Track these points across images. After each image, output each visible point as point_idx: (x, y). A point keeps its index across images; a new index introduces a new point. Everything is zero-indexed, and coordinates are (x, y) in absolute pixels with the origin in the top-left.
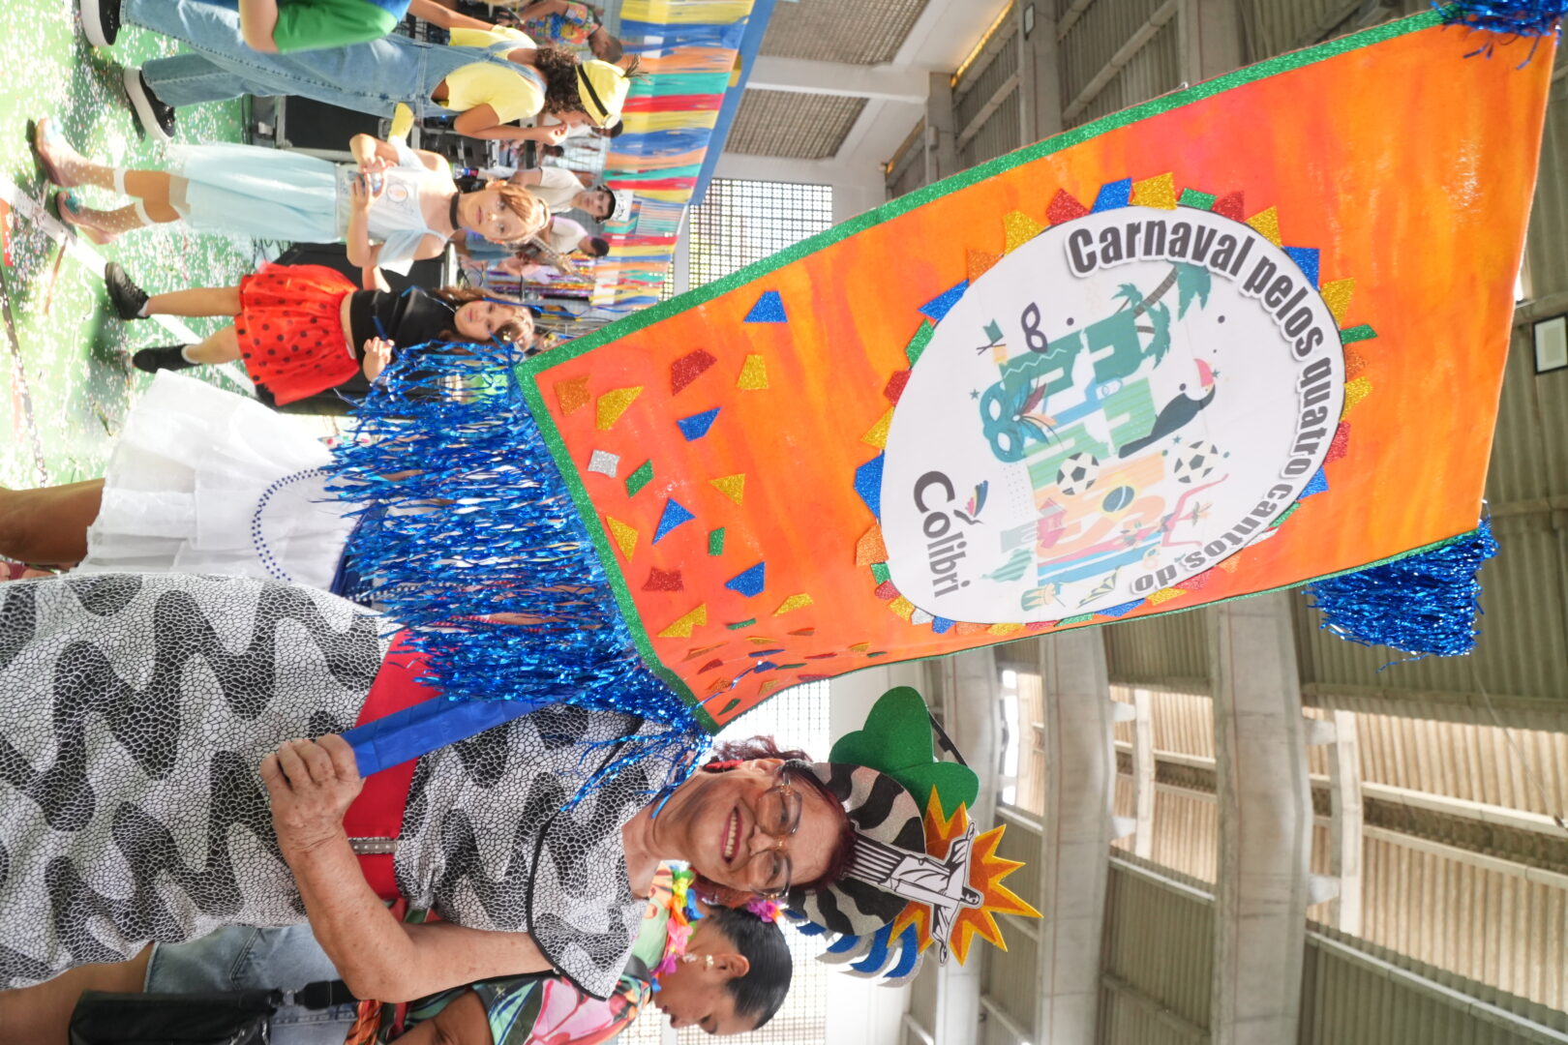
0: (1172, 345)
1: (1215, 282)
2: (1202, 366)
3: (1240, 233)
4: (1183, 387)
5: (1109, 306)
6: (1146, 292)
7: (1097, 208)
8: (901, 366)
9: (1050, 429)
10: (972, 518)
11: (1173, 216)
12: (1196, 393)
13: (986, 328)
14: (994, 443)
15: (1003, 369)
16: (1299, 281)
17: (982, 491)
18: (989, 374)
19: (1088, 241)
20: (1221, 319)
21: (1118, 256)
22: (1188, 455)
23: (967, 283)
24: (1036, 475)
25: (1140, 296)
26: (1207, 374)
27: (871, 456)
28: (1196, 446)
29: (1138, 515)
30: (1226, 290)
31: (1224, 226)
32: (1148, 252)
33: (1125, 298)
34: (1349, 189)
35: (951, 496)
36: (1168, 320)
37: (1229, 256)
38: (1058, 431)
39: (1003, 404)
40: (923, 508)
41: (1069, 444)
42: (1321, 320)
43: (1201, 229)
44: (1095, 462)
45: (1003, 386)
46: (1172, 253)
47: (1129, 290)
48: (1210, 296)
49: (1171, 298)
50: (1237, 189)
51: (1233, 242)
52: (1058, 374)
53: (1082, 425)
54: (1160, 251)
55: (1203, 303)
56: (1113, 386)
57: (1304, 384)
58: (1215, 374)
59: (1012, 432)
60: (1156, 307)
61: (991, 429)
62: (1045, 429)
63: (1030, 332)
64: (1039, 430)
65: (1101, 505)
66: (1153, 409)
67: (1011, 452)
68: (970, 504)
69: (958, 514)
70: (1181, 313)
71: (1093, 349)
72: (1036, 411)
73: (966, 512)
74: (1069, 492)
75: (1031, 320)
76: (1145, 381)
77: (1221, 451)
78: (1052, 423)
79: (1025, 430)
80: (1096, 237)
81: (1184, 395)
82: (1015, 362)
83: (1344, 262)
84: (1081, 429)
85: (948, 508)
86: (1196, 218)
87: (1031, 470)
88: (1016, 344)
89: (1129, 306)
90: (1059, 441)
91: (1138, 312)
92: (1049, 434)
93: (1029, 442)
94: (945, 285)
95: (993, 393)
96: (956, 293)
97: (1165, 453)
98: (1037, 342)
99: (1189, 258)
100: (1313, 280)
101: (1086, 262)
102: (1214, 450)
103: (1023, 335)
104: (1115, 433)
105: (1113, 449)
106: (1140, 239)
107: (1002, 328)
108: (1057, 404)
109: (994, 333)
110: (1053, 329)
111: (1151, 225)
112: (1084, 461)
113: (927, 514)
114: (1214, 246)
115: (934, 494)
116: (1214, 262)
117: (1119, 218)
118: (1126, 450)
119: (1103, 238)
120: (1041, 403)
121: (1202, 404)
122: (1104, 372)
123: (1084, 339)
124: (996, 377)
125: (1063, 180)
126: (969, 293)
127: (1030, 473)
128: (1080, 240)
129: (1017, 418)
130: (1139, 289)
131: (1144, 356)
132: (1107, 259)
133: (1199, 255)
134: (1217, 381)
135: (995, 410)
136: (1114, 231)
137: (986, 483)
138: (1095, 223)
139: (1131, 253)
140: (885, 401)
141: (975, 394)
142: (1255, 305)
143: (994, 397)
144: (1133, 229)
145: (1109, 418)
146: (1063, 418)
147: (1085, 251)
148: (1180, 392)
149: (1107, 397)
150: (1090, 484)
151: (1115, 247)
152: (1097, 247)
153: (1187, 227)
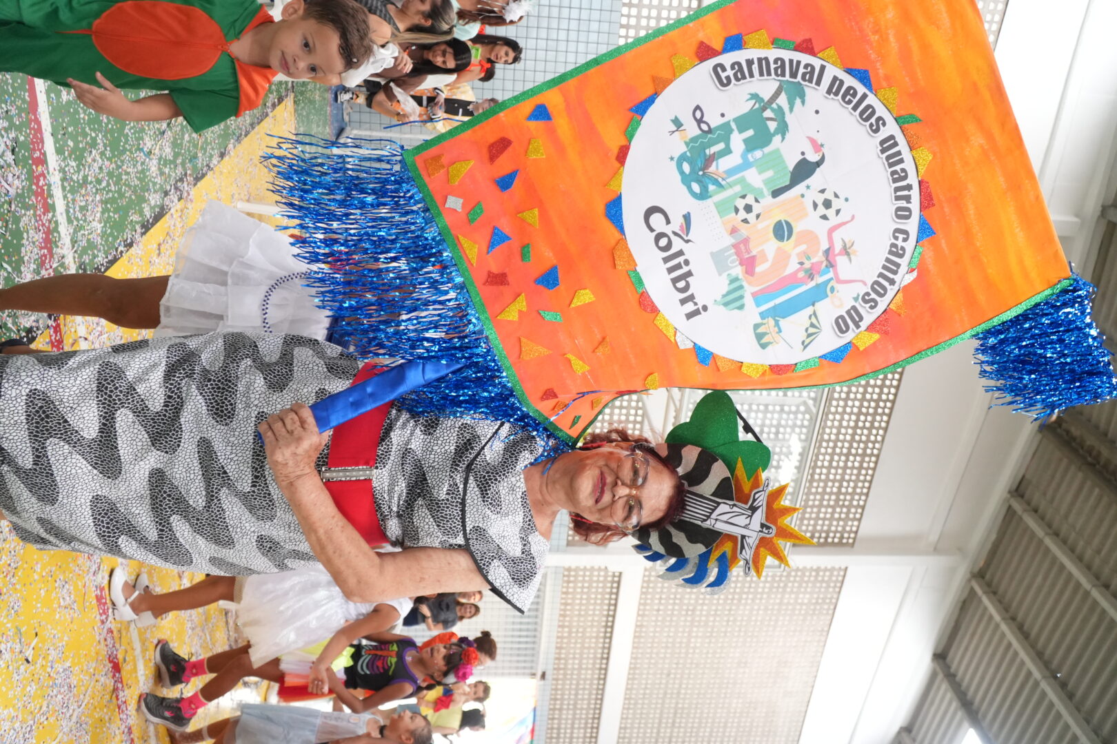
0: (790, 128)
1: (806, 89)
2: (813, 141)
3: (817, 63)
4: (803, 153)
5: (746, 107)
6: (766, 99)
7: (725, 50)
8: (623, 142)
9: (723, 179)
10: (686, 238)
11: (773, 54)
12: (813, 157)
13: (673, 121)
14: (689, 188)
15: (687, 144)
16: (861, 89)
17: (687, 218)
18: (678, 146)
19: (724, 70)
20: (817, 112)
21: (744, 77)
22: (820, 199)
23: (656, 94)
24: (721, 208)
25: (762, 100)
26: (817, 147)
27: (613, 196)
28: (823, 191)
29: (803, 247)
30: (815, 95)
31: (805, 58)
32: (761, 74)
33: (754, 101)
34: (876, 32)
35: (668, 222)
36: (784, 114)
37: (813, 76)
38: (728, 180)
39: (691, 164)
40: (652, 230)
41: (737, 189)
42: (881, 111)
43: (791, 61)
44: (757, 201)
45: (688, 154)
46: (777, 74)
47: (755, 96)
48: (806, 98)
49: (782, 100)
50: (807, 37)
51: (813, 68)
52: (721, 146)
53: (743, 177)
54: (769, 74)
55: (803, 103)
56: (758, 154)
57: (883, 151)
58: (822, 145)
59: (699, 181)
60: (774, 106)
61: (686, 180)
62: (720, 180)
63: (700, 121)
64: (716, 180)
65: (772, 235)
66: (786, 167)
67: (701, 194)
68: (681, 227)
69: (675, 234)
70: (791, 110)
71: (741, 131)
72: (712, 169)
73: (680, 233)
74: (745, 221)
75: (698, 114)
76: (777, 150)
77: (842, 197)
78: (725, 176)
79: (707, 180)
80: (728, 67)
81: (805, 159)
82: (694, 140)
83: (887, 78)
84: (743, 180)
85: (668, 230)
86: (787, 55)
87: (717, 205)
88: (692, 130)
89: (757, 106)
90: (731, 187)
91: (764, 109)
92: (723, 183)
93: (711, 187)
94: (644, 96)
95: (682, 158)
96: (650, 101)
97: (803, 196)
98: (705, 127)
99: (787, 77)
100: (870, 89)
101: (725, 81)
102: (836, 196)
103: (695, 123)
104: (766, 182)
105: (767, 193)
106: (755, 67)
107: (682, 121)
108: (723, 164)
109: (677, 123)
110: (714, 120)
111: (760, 60)
112: (750, 200)
113: (655, 233)
114: (801, 70)
115: (657, 219)
116: (803, 78)
117: (741, 56)
118: (776, 193)
119: (732, 67)
120: (714, 163)
121: (818, 164)
122: (751, 145)
123: (733, 126)
124: (684, 149)
125: (701, 36)
126: (659, 101)
127: (717, 208)
128: (719, 69)
129: (701, 173)
130: (761, 96)
131: (774, 135)
132: (737, 79)
133: (793, 75)
134: (825, 150)
135: (686, 168)
136: (739, 64)
137: (689, 213)
138: (727, 59)
139: (752, 75)
140: (617, 164)
141: (672, 159)
142: (836, 104)
143: (684, 160)
144: (750, 63)
145: (760, 173)
146: (731, 172)
147: (723, 75)
148: (802, 157)
149: (756, 160)
150: (758, 216)
151: (741, 73)
152: (730, 73)
153: (783, 61)
